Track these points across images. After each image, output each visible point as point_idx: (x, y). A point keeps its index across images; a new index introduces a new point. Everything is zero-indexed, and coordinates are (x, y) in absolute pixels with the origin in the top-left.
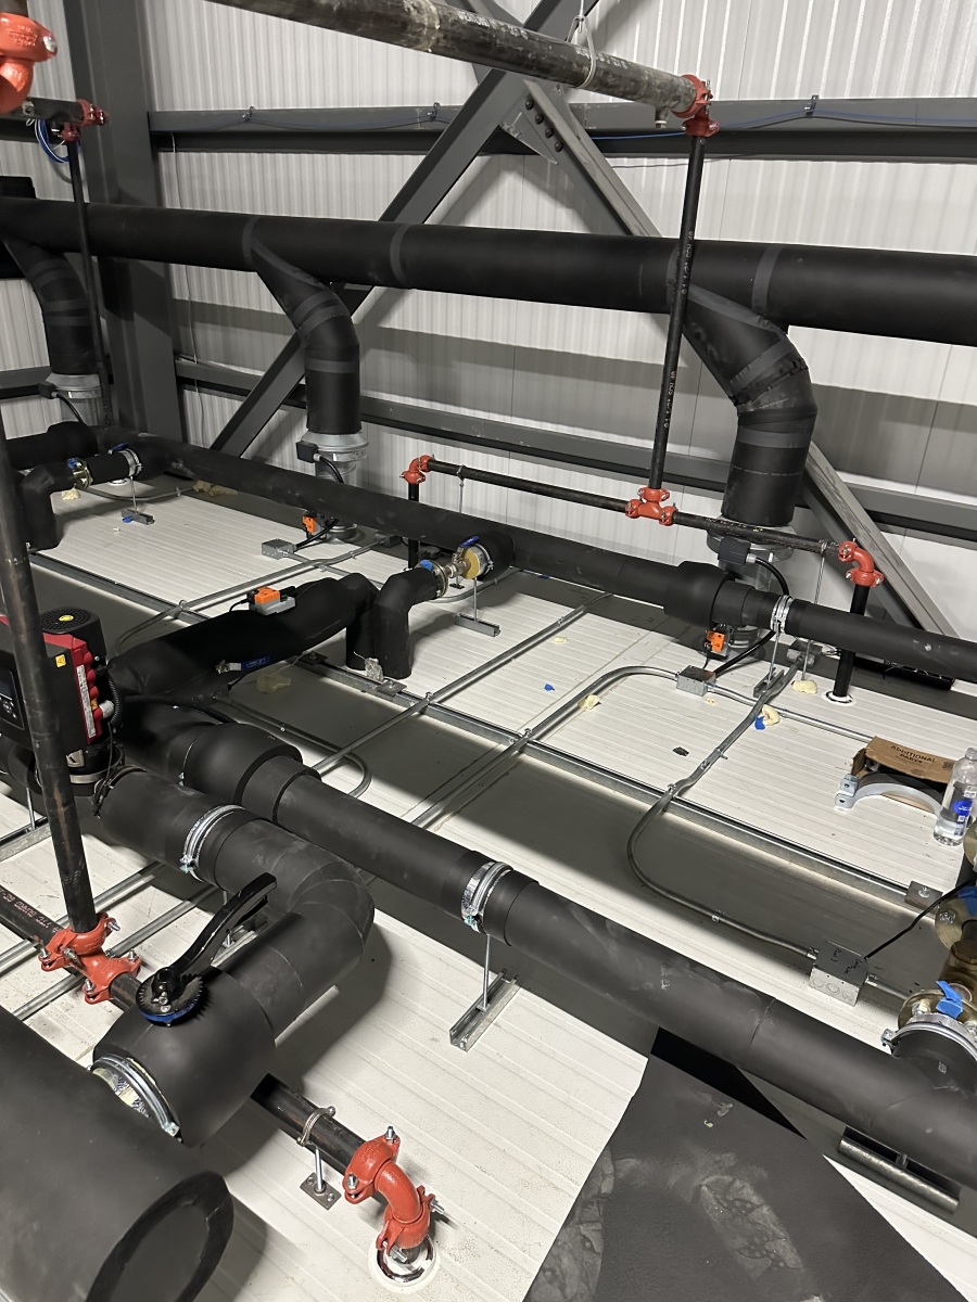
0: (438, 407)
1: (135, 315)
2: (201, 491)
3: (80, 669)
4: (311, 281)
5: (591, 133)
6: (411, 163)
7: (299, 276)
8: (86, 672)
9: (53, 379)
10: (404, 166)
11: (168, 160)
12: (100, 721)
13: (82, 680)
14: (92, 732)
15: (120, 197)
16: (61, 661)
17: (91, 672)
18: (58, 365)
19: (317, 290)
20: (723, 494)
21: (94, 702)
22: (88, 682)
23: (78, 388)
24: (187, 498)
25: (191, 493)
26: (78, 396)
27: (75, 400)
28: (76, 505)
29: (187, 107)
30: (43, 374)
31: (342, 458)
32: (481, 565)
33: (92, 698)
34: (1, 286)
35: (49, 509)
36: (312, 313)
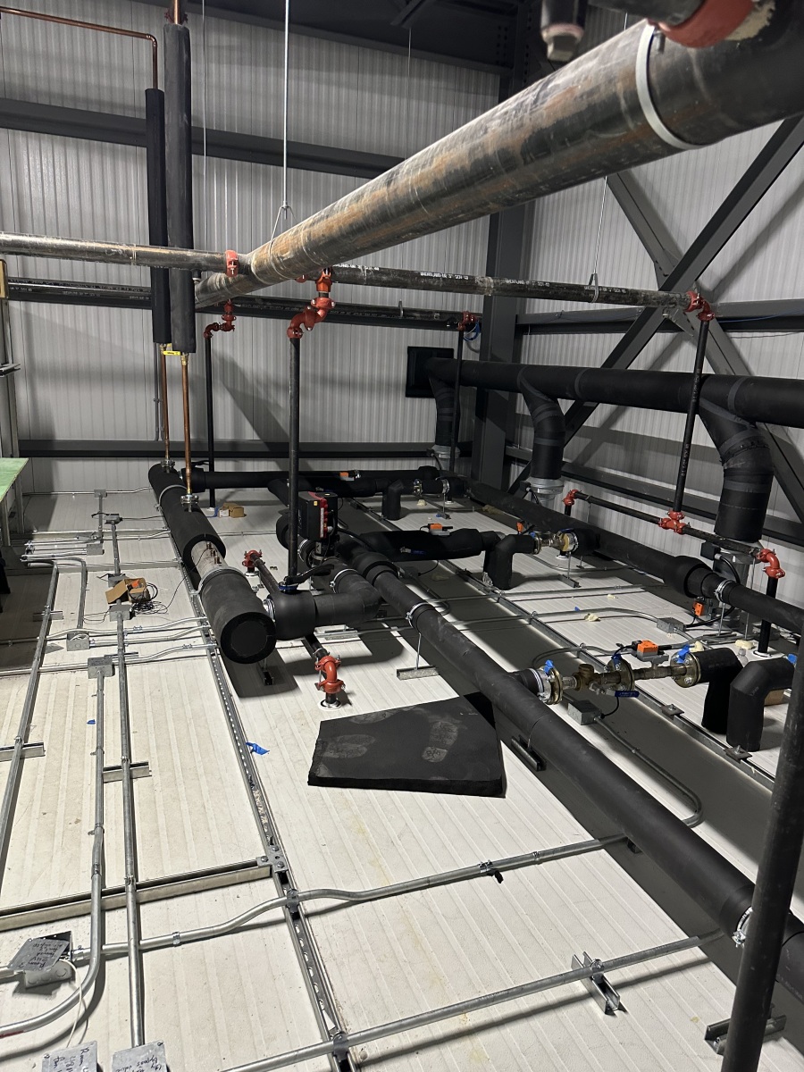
0: (634, 477)
1: (487, 420)
2: (486, 511)
3: (322, 509)
4: (544, 398)
5: (720, 320)
7: (540, 395)
8: (325, 511)
9: (435, 448)
10: (615, 339)
11: (527, 339)
12: (325, 531)
13: (322, 513)
14: (322, 535)
15: (494, 358)
16: (316, 503)
17: (326, 513)
18: (439, 441)
19: (547, 402)
20: (715, 522)
21: (326, 524)
22: (325, 515)
23: (443, 453)
24: (477, 513)
25: (480, 511)
26: (444, 457)
27: (442, 459)
28: (420, 508)
29: (536, 312)
30: (432, 445)
31: (543, 492)
32: (571, 544)
33: (325, 522)
34: (425, 401)
35: (399, 500)
36: (540, 413)
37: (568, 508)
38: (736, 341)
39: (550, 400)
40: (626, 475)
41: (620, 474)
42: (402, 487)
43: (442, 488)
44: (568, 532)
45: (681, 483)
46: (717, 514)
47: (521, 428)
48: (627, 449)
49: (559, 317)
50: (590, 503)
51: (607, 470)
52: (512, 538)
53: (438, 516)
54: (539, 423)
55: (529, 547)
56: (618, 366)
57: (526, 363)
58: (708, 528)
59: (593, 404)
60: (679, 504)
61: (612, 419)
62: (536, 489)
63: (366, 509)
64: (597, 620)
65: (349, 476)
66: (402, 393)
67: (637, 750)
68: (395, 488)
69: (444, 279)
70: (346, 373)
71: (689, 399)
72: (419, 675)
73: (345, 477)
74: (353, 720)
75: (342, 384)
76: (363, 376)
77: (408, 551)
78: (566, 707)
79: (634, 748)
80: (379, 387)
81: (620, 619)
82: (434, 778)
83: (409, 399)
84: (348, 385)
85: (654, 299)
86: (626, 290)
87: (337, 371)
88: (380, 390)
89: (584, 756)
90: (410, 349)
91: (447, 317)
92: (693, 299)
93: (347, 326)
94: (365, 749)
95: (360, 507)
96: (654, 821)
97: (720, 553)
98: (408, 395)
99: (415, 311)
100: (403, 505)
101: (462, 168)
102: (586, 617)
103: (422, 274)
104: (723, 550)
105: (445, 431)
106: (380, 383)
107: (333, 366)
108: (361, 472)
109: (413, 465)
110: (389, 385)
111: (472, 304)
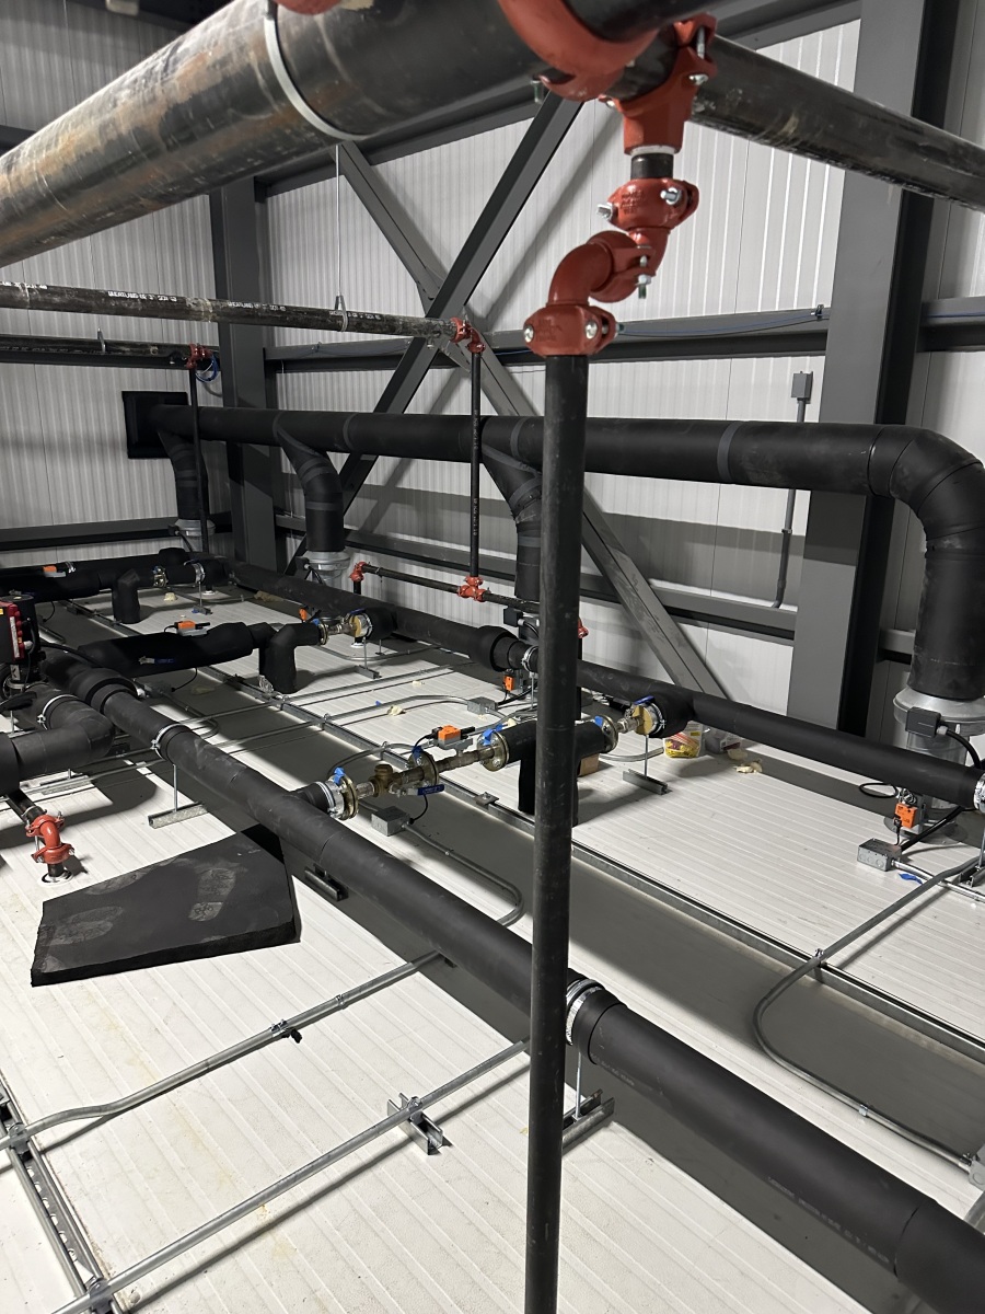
1: (246, 483)
2: (260, 599)
3: (12, 619)
4: (310, 451)
5: (495, 351)
6: (388, 375)
7: (303, 448)
8: (16, 622)
9: (179, 523)
10: (383, 378)
11: (281, 378)
12: (21, 649)
13: (13, 625)
14: (17, 655)
15: (242, 403)
16: (1, 612)
17: (19, 623)
18: (183, 514)
19: (314, 456)
20: (514, 584)
21: (20, 639)
22: (16, 627)
23: (192, 529)
24: (247, 603)
25: (252, 600)
26: (193, 534)
27: (191, 537)
28: (171, 603)
29: (288, 345)
30: (175, 519)
31: (326, 568)
32: (363, 627)
33: (18, 636)
34: (157, 462)
35: (135, 597)
36: (308, 470)
37: (357, 585)
38: (517, 376)
39: (317, 454)
40: (422, 540)
41: (415, 539)
42: (138, 578)
43: (195, 574)
44: (358, 614)
45: (475, 544)
46: (517, 574)
47: (292, 492)
48: (418, 510)
49: (317, 351)
50: (381, 576)
51: (400, 536)
52: (291, 630)
53: (195, 612)
54: (310, 482)
55: (311, 635)
56: (393, 410)
57: (285, 409)
58: (507, 590)
59: (371, 458)
60: (476, 567)
61: (397, 475)
62: (317, 565)
63: (90, 613)
64: (402, 713)
65: (58, 571)
66: (122, 454)
67: (451, 851)
68: (127, 581)
69: (142, 300)
70: (35, 431)
71: (470, 446)
72: (180, 818)
73: (53, 573)
74: (89, 892)
75: (31, 446)
76: (62, 433)
77: (151, 661)
78: (369, 819)
79: (447, 849)
80: (90, 447)
81: (428, 708)
82: (207, 940)
83: (134, 461)
84: (43, 447)
85: (415, 327)
86: (381, 316)
87: (22, 429)
88: (90, 451)
89: (382, 870)
90: (125, 394)
91: (170, 351)
92: (459, 327)
93: (28, 368)
94: (110, 925)
95: (81, 612)
96: (460, 925)
97: (523, 618)
98: (131, 456)
99: (122, 344)
100: (142, 602)
101: (95, 150)
102: (389, 711)
103: (111, 294)
104: (526, 615)
105: (191, 499)
106: (88, 440)
107: (14, 420)
108: (75, 564)
109: (151, 548)
110: (101, 444)
111: (204, 334)
